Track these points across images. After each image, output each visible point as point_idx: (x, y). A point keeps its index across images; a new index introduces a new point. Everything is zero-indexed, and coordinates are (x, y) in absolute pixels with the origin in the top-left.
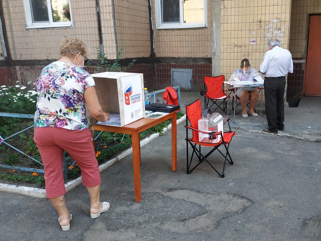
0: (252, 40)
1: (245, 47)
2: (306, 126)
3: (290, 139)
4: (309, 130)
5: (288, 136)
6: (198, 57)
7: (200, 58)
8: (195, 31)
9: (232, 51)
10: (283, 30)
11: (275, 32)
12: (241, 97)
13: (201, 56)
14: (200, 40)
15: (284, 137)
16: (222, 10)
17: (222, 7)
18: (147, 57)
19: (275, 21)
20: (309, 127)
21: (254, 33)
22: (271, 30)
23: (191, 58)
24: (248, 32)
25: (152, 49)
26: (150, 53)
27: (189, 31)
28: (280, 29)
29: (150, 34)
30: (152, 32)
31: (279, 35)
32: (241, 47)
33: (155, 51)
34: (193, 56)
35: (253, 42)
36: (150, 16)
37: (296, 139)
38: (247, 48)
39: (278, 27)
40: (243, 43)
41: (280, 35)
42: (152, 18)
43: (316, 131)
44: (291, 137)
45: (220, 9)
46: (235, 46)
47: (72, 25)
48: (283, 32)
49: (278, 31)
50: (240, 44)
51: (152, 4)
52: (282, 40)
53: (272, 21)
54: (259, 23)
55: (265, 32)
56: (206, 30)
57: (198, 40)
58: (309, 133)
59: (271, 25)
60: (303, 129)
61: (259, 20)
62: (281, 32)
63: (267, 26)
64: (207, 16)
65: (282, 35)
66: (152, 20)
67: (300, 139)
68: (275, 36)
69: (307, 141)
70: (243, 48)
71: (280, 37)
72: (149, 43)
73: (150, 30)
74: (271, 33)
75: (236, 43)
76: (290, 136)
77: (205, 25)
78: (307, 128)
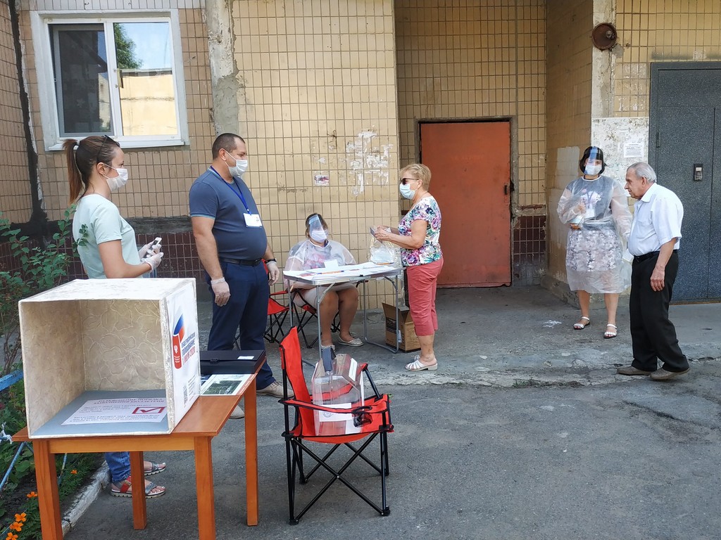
0: (318, 176)
1: (304, 191)
2: (476, 356)
3: (461, 389)
4: (485, 363)
5: (454, 382)
6: (169, 215)
7: (174, 219)
8: (156, 155)
9: (274, 200)
10: (386, 153)
11: (370, 159)
13: (176, 214)
14: (173, 175)
15: (446, 385)
16: (242, 109)
17: (241, 102)
18: (24, 222)
19: (368, 135)
20: (485, 357)
21: (322, 160)
22: (360, 154)
23: (151, 218)
24: (307, 157)
25: (36, 203)
26: (30, 212)
27: (141, 154)
28: (378, 152)
29: (27, 165)
30: (32, 158)
31: (379, 166)
32: (294, 191)
33: (45, 206)
34: (155, 215)
35: (321, 179)
36: (26, 118)
37: (473, 386)
38: (308, 194)
39: (375, 149)
40: (299, 183)
41: (381, 165)
42: (31, 124)
43: (500, 363)
44: (461, 384)
45: (237, 107)
46: (279, 189)
48: (385, 159)
49: (376, 156)
50: (291, 184)
51: (30, 89)
52: (386, 175)
53: (360, 135)
54: (331, 139)
55: (347, 159)
56: (186, 153)
57: (166, 174)
58: (488, 369)
59: (359, 143)
60: (474, 362)
61: (331, 133)
62: (382, 158)
63: (351, 146)
64: (185, 121)
65: (384, 164)
66: (31, 128)
67: (480, 385)
68: (369, 167)
69: (496, 388)
70: (299, 193)
71: (380, 169)
72: (28, 186)
73: (26, 154)
74: (361, 161)
75: (282, 183)
76: (458, 382)
77: (182, 140)
78: (480, 360)
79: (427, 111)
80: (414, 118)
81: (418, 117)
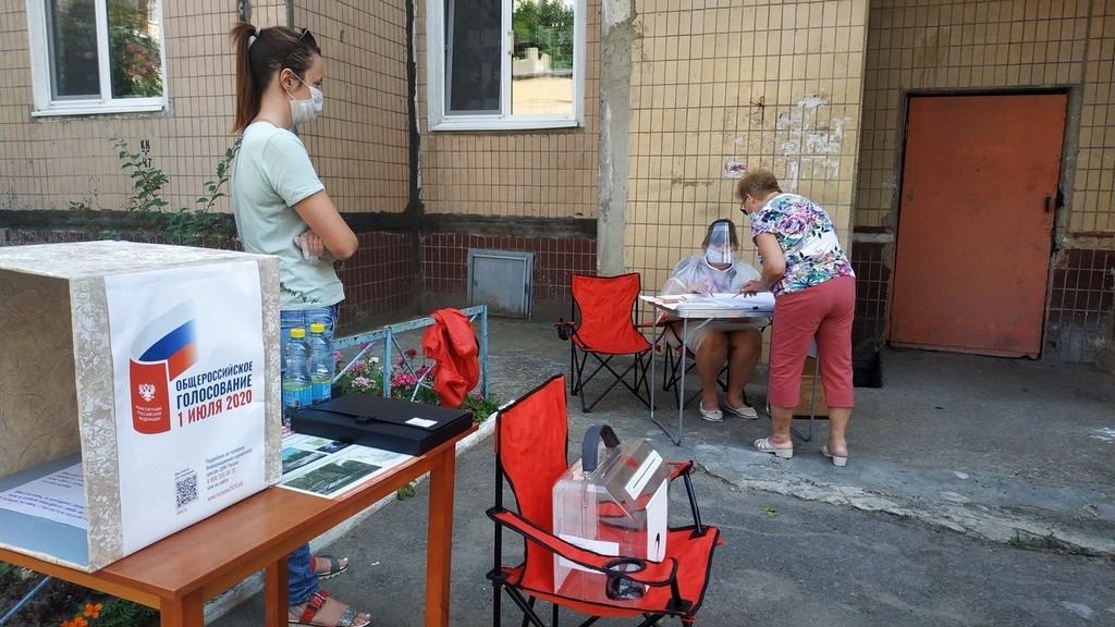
0: (731, 164)
1: (708, 184)
2: (947, 471)
3: (905, 527)
4: (962, 487)
5: (895, 511)
6: (552, 215)
7: (557, 221)
8: (545, 139)
9: (665, 195)
10: (838, 131)
11: (812, 139)
12: (701, 349)
13: (561, 215)
14: (561, 165)
15: (878, 515)
16: (636, 68)
17: (636, 57)
18: (397, 212)
19: (812, 103)
20: (963, 476)
21: (739, 141)
22: (797, 132)
23: (531, 218)
24: (718, 137)
25: (414, 190)
26: (406, 202)
27: (528, 137)
28: (826, 129)
29: (408, 145)
30: (414, 139)
31: (825, 150)
32: (694, 184)
33: (423, 196)
34: (537, 215)
35: (735, 168)
36: (412, 92)
37: (929, 526)
38: (714, 190)
39: (822, 124)
40: (703, 173)
41: (829, 149)
42: (416, 99)
43: (992, 493)
44: (906, 517)
45: (630, 65)
46: (674, 182)
47: (167, 108)
48: (837, 140)
49: (822, 135)
50: (690, 175)
51: (418, 58)
52: (836, 164)
53: (801, 104)
54: (755, 109)
55: (777, 139)
56: (579, 137)
57: (553, 164)
58: (966, 499)
59: (797, 116)
60: (940, 482)
61: (756, 100)
62: (832, 138)
63: (785, 120)
64: (582, 95)
65: (834, 148)
66: (416, 104)
67: (944, 527)
68: (809, 151)
69: (974, 539)
70: (701, 188)
71: (827, 155)
72: (405, 172)
73: (408, 134)
74: (798, 142)
75: (679, 173)
76: (901, 513)
77: (577, 120)
78: (954, 480)
79: (922, 77)
80: (900, 88)
81: (907, 87)
